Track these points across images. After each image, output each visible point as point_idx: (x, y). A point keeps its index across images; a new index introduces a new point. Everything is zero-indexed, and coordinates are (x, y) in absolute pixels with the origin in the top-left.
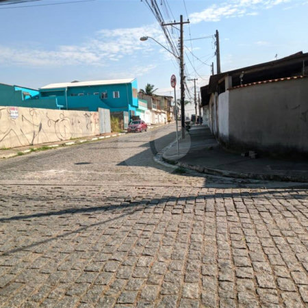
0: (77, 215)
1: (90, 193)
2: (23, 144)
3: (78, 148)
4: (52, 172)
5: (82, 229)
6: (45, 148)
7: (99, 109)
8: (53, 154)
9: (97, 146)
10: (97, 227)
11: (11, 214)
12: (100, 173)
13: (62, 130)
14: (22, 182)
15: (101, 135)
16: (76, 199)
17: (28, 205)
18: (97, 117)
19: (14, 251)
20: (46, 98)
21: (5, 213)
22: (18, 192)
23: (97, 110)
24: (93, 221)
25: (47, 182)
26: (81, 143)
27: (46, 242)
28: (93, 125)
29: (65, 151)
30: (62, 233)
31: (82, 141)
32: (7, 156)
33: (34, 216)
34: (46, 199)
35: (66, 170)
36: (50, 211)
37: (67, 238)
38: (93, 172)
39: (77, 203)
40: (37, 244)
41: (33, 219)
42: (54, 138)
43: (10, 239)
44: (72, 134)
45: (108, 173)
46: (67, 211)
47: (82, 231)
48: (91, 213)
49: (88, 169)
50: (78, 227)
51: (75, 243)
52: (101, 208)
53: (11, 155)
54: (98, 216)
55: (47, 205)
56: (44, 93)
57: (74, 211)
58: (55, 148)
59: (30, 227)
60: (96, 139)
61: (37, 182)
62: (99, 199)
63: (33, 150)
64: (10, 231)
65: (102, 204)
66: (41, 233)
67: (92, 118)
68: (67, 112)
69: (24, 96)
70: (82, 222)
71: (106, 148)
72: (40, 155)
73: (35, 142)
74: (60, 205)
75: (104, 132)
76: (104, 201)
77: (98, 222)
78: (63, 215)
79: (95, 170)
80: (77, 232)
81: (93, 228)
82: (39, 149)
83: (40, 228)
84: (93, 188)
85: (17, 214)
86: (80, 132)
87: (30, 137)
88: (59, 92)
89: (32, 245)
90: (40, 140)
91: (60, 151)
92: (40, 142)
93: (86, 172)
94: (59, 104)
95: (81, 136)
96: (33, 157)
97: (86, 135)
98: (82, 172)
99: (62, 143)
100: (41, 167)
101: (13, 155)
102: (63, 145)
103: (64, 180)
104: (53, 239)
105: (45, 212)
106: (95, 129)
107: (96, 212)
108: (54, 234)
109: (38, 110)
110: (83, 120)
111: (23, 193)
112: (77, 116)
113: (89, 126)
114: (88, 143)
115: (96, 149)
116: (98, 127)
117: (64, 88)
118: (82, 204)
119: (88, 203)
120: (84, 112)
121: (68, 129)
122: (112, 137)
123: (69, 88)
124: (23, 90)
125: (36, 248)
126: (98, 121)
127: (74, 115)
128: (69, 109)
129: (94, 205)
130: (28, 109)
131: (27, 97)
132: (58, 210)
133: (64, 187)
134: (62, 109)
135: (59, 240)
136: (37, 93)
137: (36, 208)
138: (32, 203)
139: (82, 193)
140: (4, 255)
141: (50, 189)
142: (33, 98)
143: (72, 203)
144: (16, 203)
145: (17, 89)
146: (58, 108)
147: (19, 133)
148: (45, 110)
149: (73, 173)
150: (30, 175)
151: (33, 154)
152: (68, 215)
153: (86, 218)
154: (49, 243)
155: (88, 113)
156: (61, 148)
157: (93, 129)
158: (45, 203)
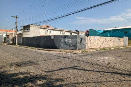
0: (118, 75)
1: (122, 68)
2: (97, 47)
3: (116, 50)
4: (107, 58)
5: (120, 81)
6: (104, 49)
7: (124, 37)
8: (107, 52)
9: (123, 50)
10: (127, 82)
11: (96, 70)
12: (125, 60)
13: (110, 44)
14: (98, 60)
15: (124, 46)
16: (116, 69)
17: (100, 68)
18: (123, 40)
19: (97, 82)
20: (105, 33)
21: (94, 69)
22: (97, 63)
23: (123, 37)
24: (124, 79)
25: (105, 61)
26: (116, 49)
27: (107, 82)
28: (121, 42)
29: (111, 51)
30: (113, 80)
31: (117, 48)
32: (93, 51)
33: (103, 72)
34: (106, 67)
35: (112, 58)
36: (108, 71)
37: (115, 82)
38: (122, 60)
39: (117, 71)
40: (105, 82)
41: (102, 73)
42: (107, 46)
43: (96, 78)
44: (113, 45)
45: (128, 61)
46: (114, 73)
47: (120, 82)
48: (123, 76)
49: (120, 58)
50: (119, 80)
51: (118, 86)
52: (127, 75)
53: (94, 51)
54: (126, 77)
55: (107, 69)
56: (104, 32)
57: (117, 73)
58: (107, 49)
59: (102, 76)
60: (122, 47)
61: (102, 60)
62: (126, 71)
63: (100, 50)
64: (96, 75)
65: (127, 73)
66: (106, 78)
67: (121, 40)
68: (112, 38)
69: (98, 33)
70: (120, 78)
71: (126, 51)
72: (103, 52)
73: (101, 47)
74: (111, 70)
75: (125, 45)
76: (128, 72)
77: (127, 80)
78: (112, 74)
79: (123, 59)
80: (118, 81)
81: (125, 82)
82: (102, 50)
83: (105, 77)
84: (123, 66)
85: (97, 70)
86: (116, 45)
87: (99, 45)
88: (109, 31)
89: (103, 82)
90: (103, 47)
91: (109, 51)
92: (102, 47)
93: (119, 59)
94: (109, 35)
95: (116, 46)
96: (100, 52)
97: (118, 46)
98: (118, 59)
99: (110, 48)
100: (103, 56)
101: (95, 50)
102: (110, 49)
103: (111, 61)
104: (110, 82)
105: (106, 71)
106: (122, 44)
107: (125, 76)
108: (110, 80)
109: (103, 37)
110: (118, 41)
111: (99, 63)
112: (115, 39)
113: (119, 43)
114: (119, 49)
115: (122, 51)
116: (123, 43)
117: (111, 30)
118: (119, 71)
119: (122, 72)
120: (118, 38)
121: (112, 44)
122: (128, 47)
123: (113, 30)
124: (98, 31)
125: (104, 83)
126: (123, 41)
127: (114, 39)
128: (112, 37)
129: (124, 73)
130: (100, 37)
131: (99, 33)
132: (110, 72)
133: (112, 64)
134: (110, 37)
135: (112, 82)
136: (102, 32)
137: (103, 69)
138: (102, 67)
139: (119, 67)
140: (94, 82)
141: (107, 64)
142: (101, 33)
143: (115, 70)
144: (97, 66)
145: (96, 31)
146: (108, 37)
147: (96, 44)
148: (105, 37)
149: (114, 59)
150: (100, 58)
151: (100, 51)
152: (114, 74)
153: (121, 77)
154: (109, 82)
155: (120, 38)
156: (110, 50)
157: (121, 44)
158: (106, 68)
